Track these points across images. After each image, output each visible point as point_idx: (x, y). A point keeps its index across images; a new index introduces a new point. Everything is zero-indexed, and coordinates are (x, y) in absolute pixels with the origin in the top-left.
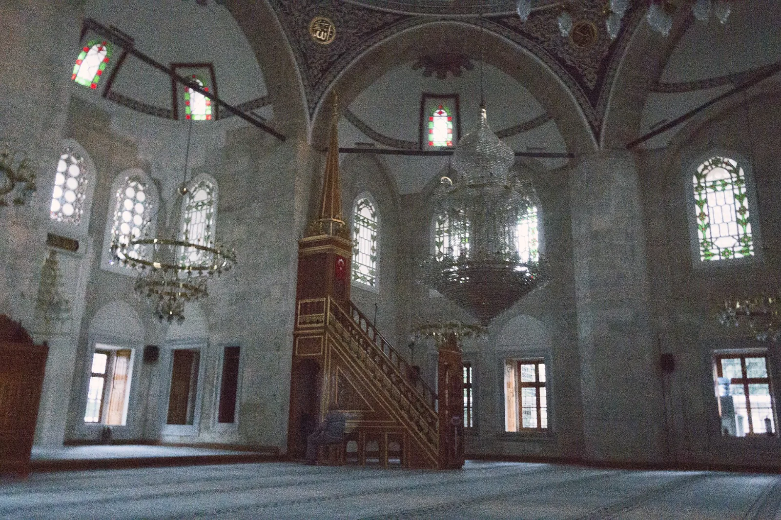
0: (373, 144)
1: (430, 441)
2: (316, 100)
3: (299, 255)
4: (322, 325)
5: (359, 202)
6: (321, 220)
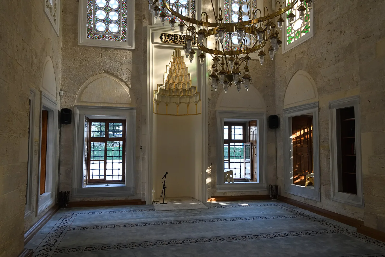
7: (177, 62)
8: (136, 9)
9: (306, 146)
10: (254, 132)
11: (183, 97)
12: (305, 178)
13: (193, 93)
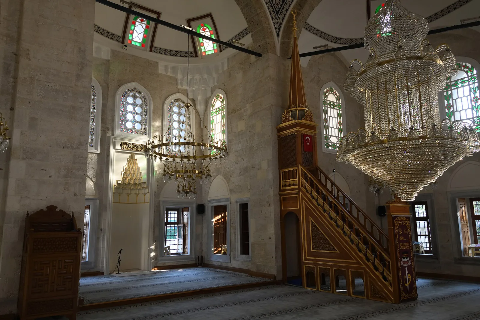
0: (327, 45)
1: (385, 279)
2: (280, 22)
3: (278, 138)
4: (297, 187)
5: (325, 91)
6: (290, 110)
7: (131, 163)
8: (101, 123)
9: (222, 226)
10: (186, 216)
11: (133, 189)
12: (221, 249)
13: (142, 187)
